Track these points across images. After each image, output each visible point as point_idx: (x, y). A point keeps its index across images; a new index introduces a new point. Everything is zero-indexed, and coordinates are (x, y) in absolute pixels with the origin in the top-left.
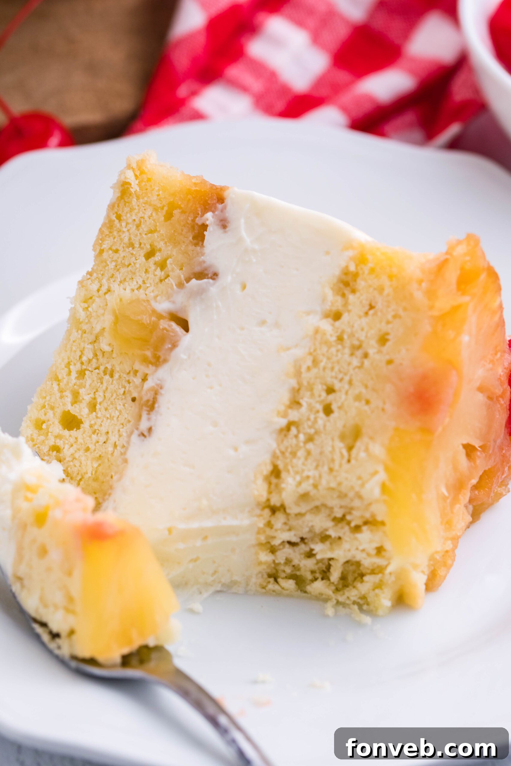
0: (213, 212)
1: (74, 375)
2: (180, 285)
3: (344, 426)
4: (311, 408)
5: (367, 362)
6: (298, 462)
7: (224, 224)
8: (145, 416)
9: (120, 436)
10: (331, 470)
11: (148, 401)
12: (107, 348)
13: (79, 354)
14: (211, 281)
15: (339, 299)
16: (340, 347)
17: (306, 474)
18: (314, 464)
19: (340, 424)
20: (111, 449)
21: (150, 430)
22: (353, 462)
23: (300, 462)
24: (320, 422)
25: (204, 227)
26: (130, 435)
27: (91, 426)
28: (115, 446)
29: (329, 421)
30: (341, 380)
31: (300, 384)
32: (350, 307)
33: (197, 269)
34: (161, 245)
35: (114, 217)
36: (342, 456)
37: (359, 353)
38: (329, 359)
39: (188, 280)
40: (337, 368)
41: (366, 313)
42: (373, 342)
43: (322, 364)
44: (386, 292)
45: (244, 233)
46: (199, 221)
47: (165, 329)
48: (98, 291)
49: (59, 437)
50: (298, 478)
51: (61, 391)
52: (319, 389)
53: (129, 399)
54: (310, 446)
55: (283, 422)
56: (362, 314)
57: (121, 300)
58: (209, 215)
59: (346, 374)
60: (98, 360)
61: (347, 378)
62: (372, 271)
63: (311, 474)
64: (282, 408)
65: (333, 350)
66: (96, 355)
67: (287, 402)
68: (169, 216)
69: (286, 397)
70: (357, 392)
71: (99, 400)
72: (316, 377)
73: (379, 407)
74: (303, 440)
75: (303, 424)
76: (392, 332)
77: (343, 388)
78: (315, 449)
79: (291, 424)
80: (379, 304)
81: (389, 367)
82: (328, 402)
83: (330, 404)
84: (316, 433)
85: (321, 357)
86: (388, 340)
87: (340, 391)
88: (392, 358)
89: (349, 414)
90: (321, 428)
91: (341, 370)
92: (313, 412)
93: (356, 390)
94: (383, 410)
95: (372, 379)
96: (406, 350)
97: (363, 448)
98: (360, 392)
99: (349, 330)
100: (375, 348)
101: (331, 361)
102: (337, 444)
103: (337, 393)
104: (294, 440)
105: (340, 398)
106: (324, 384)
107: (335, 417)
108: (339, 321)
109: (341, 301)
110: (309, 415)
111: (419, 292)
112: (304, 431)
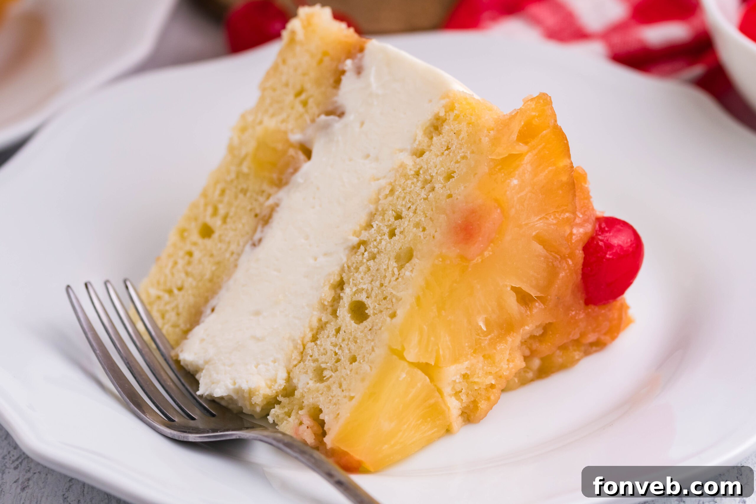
0: (353, 60)
1: (218, 192)
2: (313, 120)
3: (400, 249)
4: (379, 230)
6: (358, 276)
7: (359, 71)
8: (259, 229)
9: (238, 245)
11: (265, 216)
12: (246, 171)
13: (225, 174)
14: (337, 118)
15: (426, 140)
16: (415, 180)
18: (370, 279)
19: (397, 247)
20: (228, 255)
21: (260, 240)
22: (400, 279)
23: (360, 276)
24: (383, 243)
25: (343, 72)
26: (244, 246)
27: (220, 236)
28: (232, 253)
29: (390, 243)
30: (409, 208)
31: (377, 210)
32: (432, 147)
33: (330, 107)
34: (308, 85)
36: (393, 274)
37: (428, 186)
38: (404, 190)
39: (319, 116)
40: (407, 198)
41: (443, 154)
42: (441, 178)
43: (397, 193)
44: (461, 136)
45: (372, 79)
46: (340, 67)
47: (291, 156)
48: (253, 122)
49: (195, 244)
50: (354, 289)
51: (206, 205)
52: (390, 214)
53: (253, 214)
54: (371, 263)
55: (355, 240)
56: (439, 154)
57: (267, 130)
58: (349, 62)
59: (413, 204)
60: (238, 180)
61: (413, 207)
62: (457, 117)
63: (365, 287)
64: (358, 228)
65: (409, 182)
66: (237, 176)
67: (364, 225)
68: (320, 62)
69: (363, 219)
70: (417, 220)
71: (231, 214)
72: (391, 204)
73: (431, 234)
74: (367, 258)
75: (370, 244)
76: (458, 170)
77: (408, 215)
78: (374, 266)
79: (363, 243)
80: (454, 146)
81: (447, 200)
82: (394, 227)
83: (395, 229)
84: (378, 252)
85: (398, 187)
86: (454, 177)
87: (406, 217)
88: (452, 193)
89: (406, 239)
90: (383, 248)
91: (411, 200)
92: (380, 234)
93: (417, 218)
94: (434, 237)
95: (432, 210)
96: (465, 187)
97: (410, 269)
98: (420, 220)
99: (426, 166)
100: (441, 184)
101: (405, 191)
102: (392, 263)
103: (403, 220)
104: (361, 257)
105: (404, 223)
106: (395, 211)
107: (396, 240)
108: (421, 158)
109: (427, 142)
110: (377, 236)
111: (487, 138)
112: (370, 250)
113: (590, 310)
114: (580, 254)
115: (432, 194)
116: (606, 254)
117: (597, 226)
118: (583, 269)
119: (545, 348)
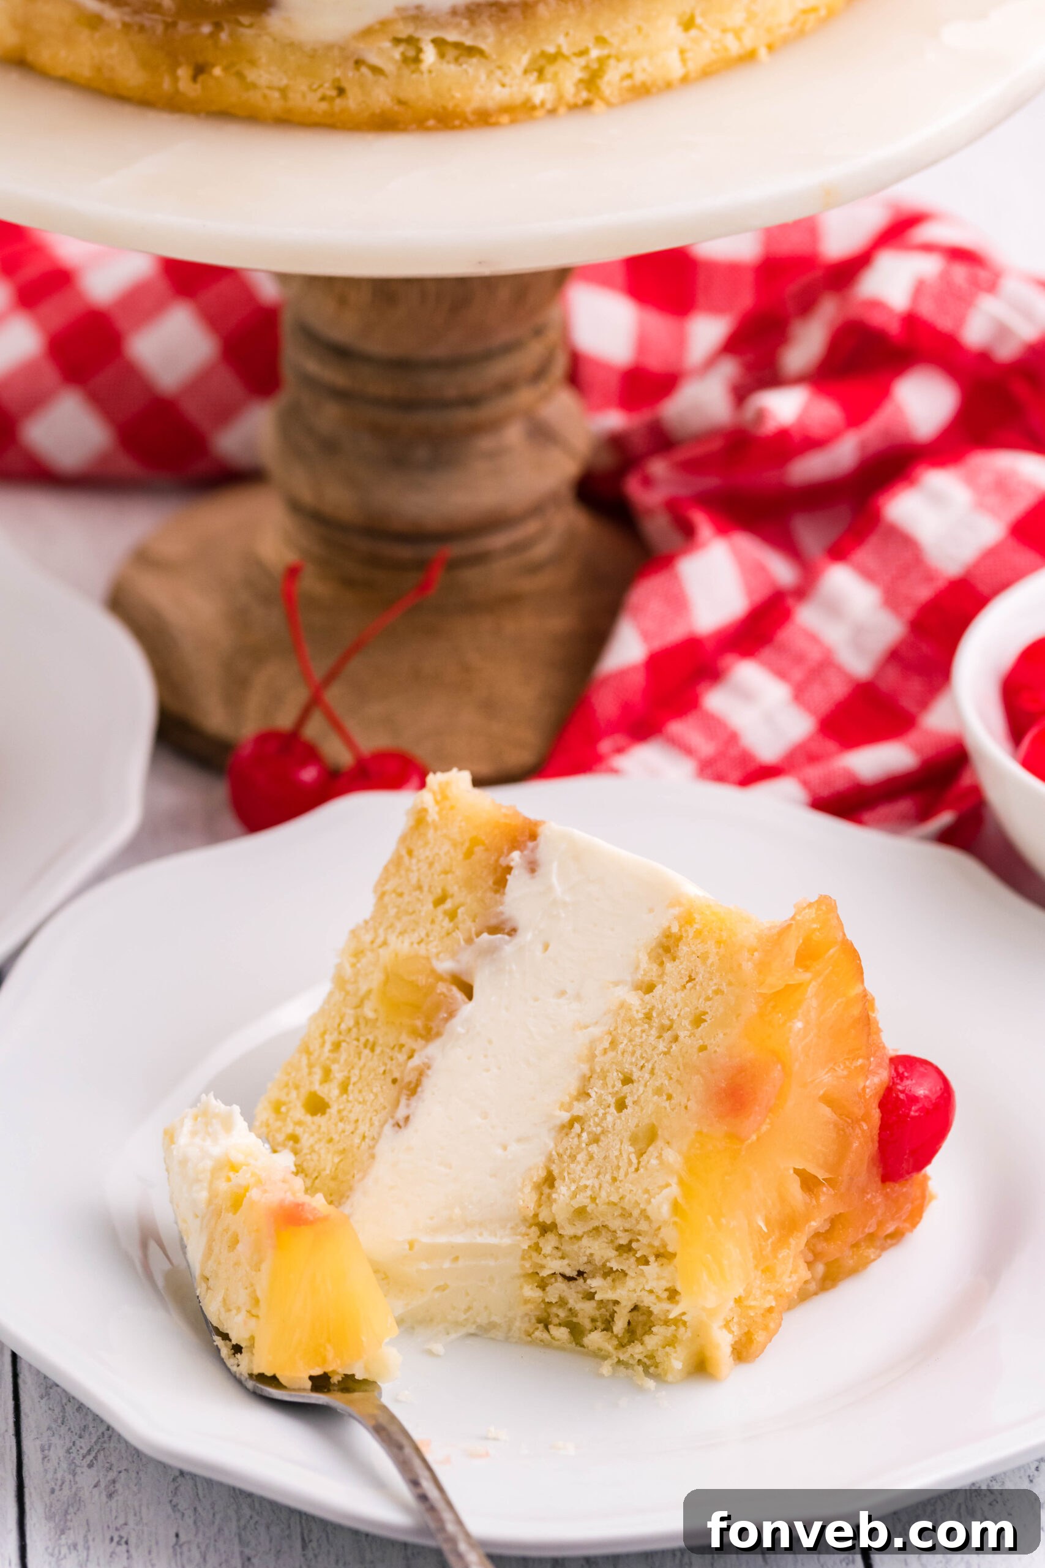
0: (522, 851)
1: (328, 1046)
2: (469, 941)
3: (637, 1126)
4: (600, 1101)
5: (675, 1047)
6: (576, 1168)
7: (532, 867)
8: (403, 1101)
9: (372, 1125)
10: (614, 1179)
11: (410, 1083)
12: (370, 1015)
13: (337, 1020)
14: (507, 937)
15: (655, 967)
16: (646, 1026)
17: (583, 1182)
18: (595, 1171)
19: (632, 1124)
20: (357, 1141)
21: (407, 1119)
22: (642, 1170)
23: (579, 1168)
24: (609, 1118)
25: (509, 869)
26: (382, 1126)
27: (339, 1111)
28: (364, 1137)
29: (620, 1118)
30: (643, 1067)
31: (592, 1071)
32: (665, 978)
33: (493, 922)
34: (454, 889)
35: (404, 852)
36: (630, 1163)
37: (668, 1035)
38: (631, 1040)
39: (478, 935)
40: (638, 1053)
41: (684, 987)
42: (686, 1023)
43: (622, 1046)
44: (710, 961)
45: (554, 880)
46: (503, 862)
47: (442, 994)
48: (372, 942)
49: (299, 1123)
50: (573, 1188)
51: (311, 1066)
52: (614, 1077)
53: (389, 1080)
54: (594, 1148)
55: (565, 1116)
56: (678, 987)
57: (397, 955)
58: (516, 855)
59: (648, 1061)
60: (359, 1029)
61: (649, 1066)
62: (698, 934)
63: (588, 1183)
64: (567, 1099)
65: (638, 1029)
66: (357, 1023)
67: (575, 1093)
68: (469, 854)
69: (573, 1086)
70: (658, 1084)
71: (354, 1079)
72: (613, 1062)
73: (682, 1104)
74: (587, 1140)
75: (590, 1120)
76: (711, 1011)
77: (643, 1078)
78: (599, 1152)
79: (575, 1120)
80: (701, 976)
81: (700, 1054)
82: (622, 1095)
83: (625, 1098)
84: (603, 1132)
85: (622, 1038)
86: (705, 1021)
87: (639, 1081)
88: (706, 1043)
89: (644, 1111)
90: (610, 1126)
91: (644, 1055)
92: (602, 1107)
93: (657, 1081)
94: (686, 1107)
95: (678, 1069)
96: (724, 1034)
97: (656, 1154)
98: (662, 1084)
99: (660, 1006)
100: (688, 1030)
101: (633, 1043)
102: (626, 1147)
103: (635, 1084)
104: (576, 1139)
105: (638, 1090)
106: (620, 1072)
107: (628, 1114)
108: (651, 994)
109: (657, 970)
110: (598, 1109)
111: (749, 963)
112: (590, 1130)
113: (888, 1190)
114: (876, 1114)
115: (676, 1045)
116: (910, 1110)
117: (893, 1071)
118: (879, 1134)
119: (832, 1249)
